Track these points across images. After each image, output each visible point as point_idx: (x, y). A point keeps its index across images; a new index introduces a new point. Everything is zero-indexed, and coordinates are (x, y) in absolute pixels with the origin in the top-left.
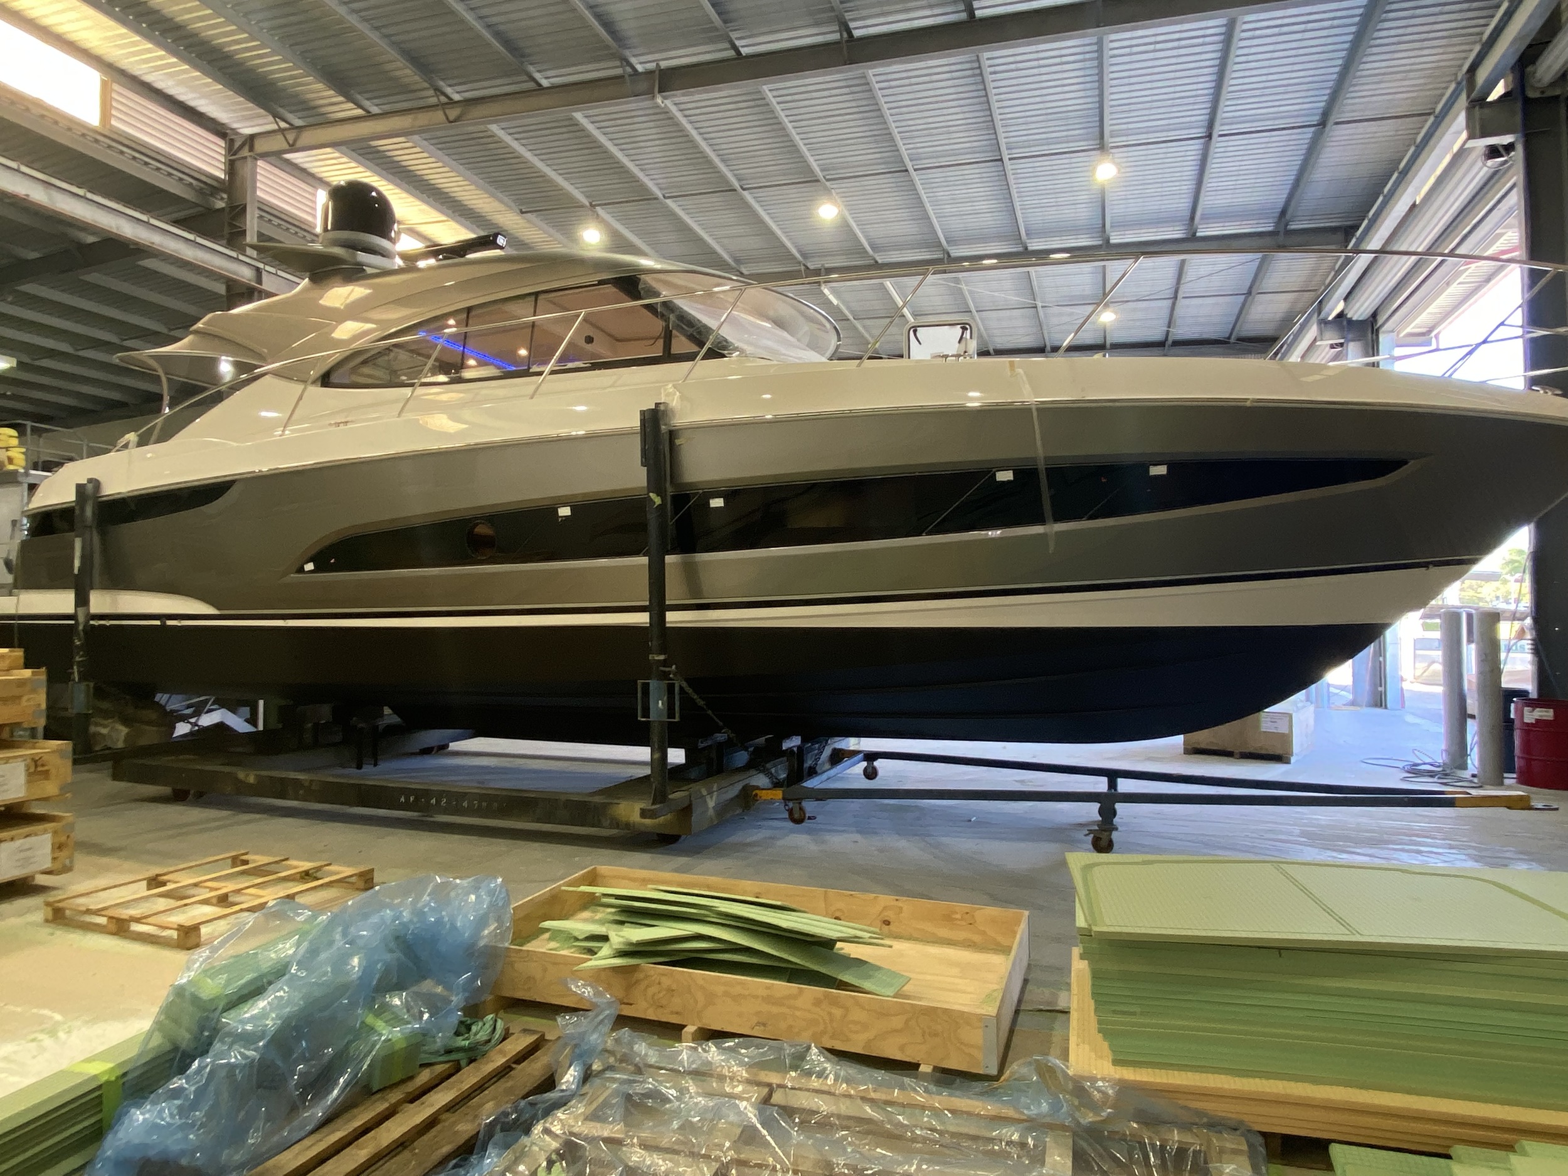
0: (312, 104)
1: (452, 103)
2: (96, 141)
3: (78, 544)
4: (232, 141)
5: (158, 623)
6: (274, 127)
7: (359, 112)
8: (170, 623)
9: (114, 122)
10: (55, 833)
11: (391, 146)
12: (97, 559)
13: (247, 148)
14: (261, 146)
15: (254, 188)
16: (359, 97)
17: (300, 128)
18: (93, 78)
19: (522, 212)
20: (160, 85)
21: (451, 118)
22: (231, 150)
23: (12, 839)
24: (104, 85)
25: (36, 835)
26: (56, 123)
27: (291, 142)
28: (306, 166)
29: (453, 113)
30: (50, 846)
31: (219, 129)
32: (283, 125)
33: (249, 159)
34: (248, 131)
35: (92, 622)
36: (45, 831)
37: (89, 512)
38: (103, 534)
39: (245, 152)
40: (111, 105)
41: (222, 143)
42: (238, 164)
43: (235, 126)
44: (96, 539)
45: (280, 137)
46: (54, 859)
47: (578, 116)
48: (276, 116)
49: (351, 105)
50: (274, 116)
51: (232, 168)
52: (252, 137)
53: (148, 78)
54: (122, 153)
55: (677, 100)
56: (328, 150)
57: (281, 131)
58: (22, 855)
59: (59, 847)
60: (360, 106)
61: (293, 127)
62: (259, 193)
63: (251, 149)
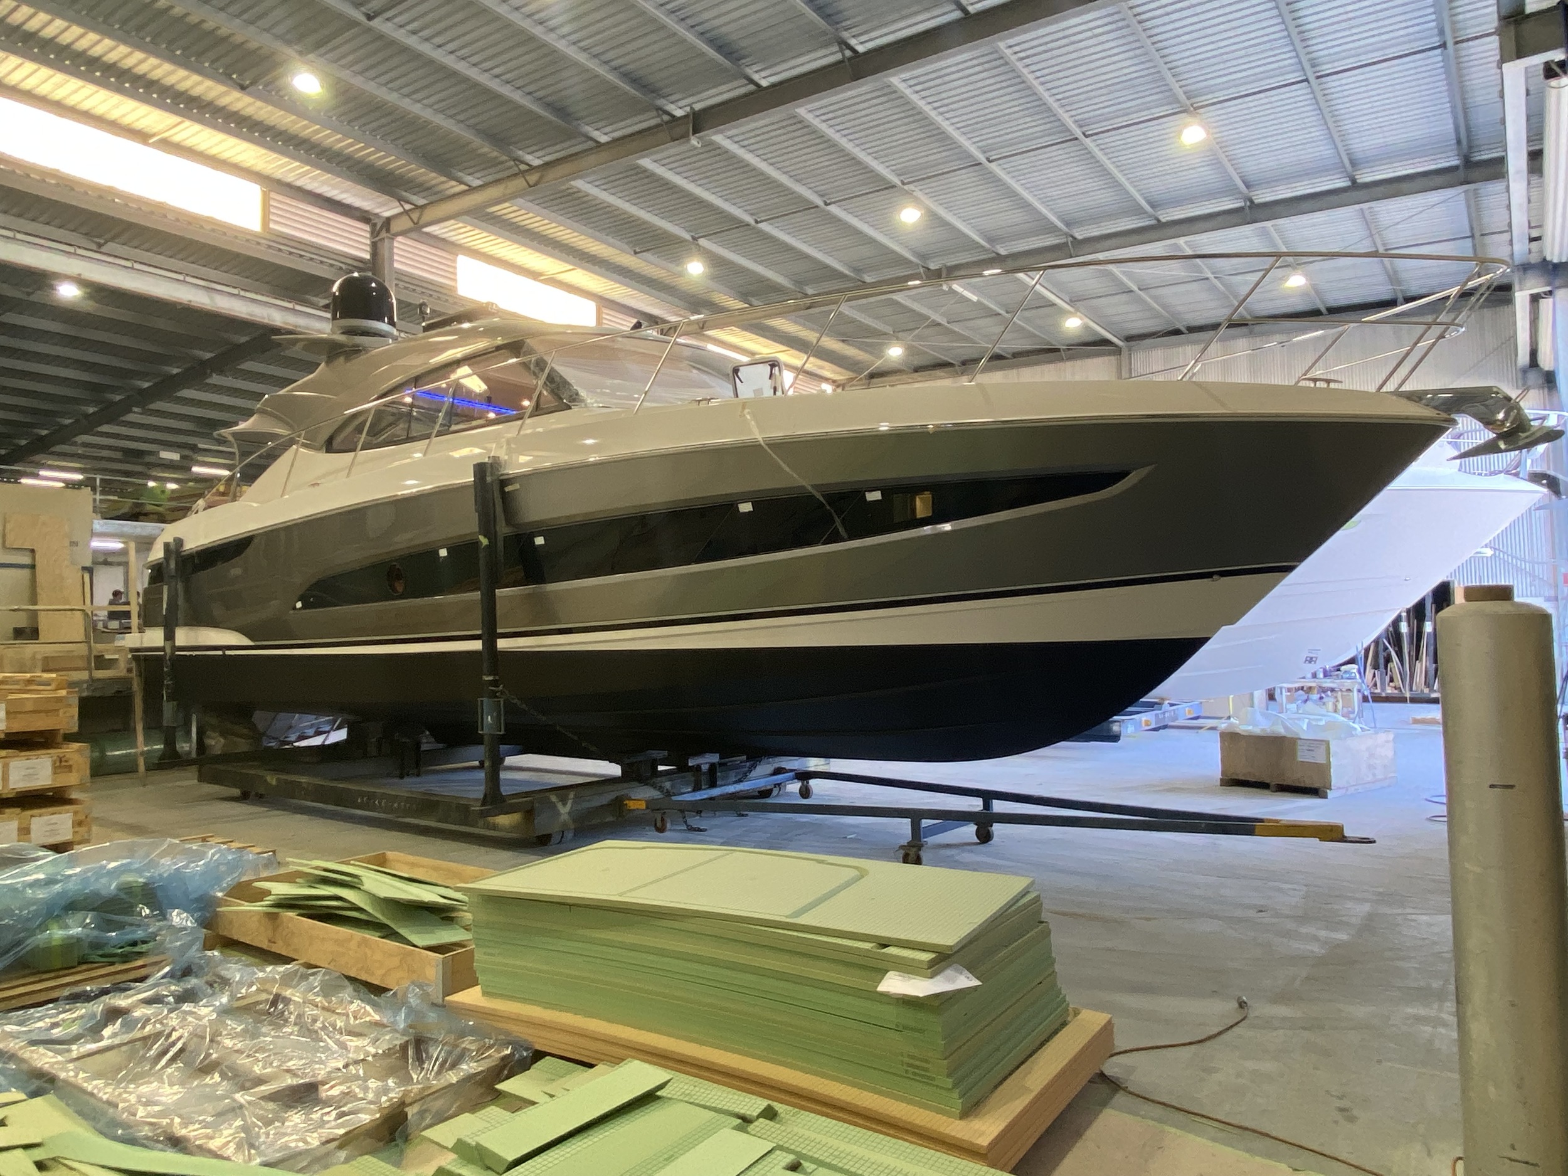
0: (427, 185)
1: (532, 168)
2: (259, 244)
3: (165, 588)
4: (374, 225)
5: (220, 653)
6: (400, 210)
7: (463, 187)
8: (228, 653)
9: (272, 226)
10: (75, 813)
11: (505, 209)
12: (181, 601)
13: (384, 231)
14: (395, 227)
15: (392, 260)
16: (460, 174)
17: (423, 207)
18: (254, 192)
19: (636, 253)
20: (309, 187)
21: (531, 183)
22: (374, 233)
23: (40, 816)
24: (265, 194)
25: (60, 813)
26: (225, 234)
27: (416, 221)
28: (444, 236)
29: (533, 178)
30: (71, 822)
31: (364, 217)
32: (408, 207)
33: (386, 240)
34: (387, 214)
35: (177, 653)
36: (67, 812)
37: (173, 565)
38: (187, 582)
39: (383, 234)
40: (270, 212)
41: (367, 228)
42: (379, 245)
43: (377, 211)
44: (180, 586)
45: (405, 218)
46: (75, 833)
47: (646, 163)
48: (401, 200)
49: (454, 183)
50: (399, 201)
51: (375, 248)
52: (388, 220)
53: (299, 183)
54: (280, 250)
55: (729, 133)
56: (452, 222)
57: (406, 212)
58: (48, 828)
59: (78, 824)
60: (461, 182)
61: (417, 207)
62: (396, 265)
63: (388, 230)
